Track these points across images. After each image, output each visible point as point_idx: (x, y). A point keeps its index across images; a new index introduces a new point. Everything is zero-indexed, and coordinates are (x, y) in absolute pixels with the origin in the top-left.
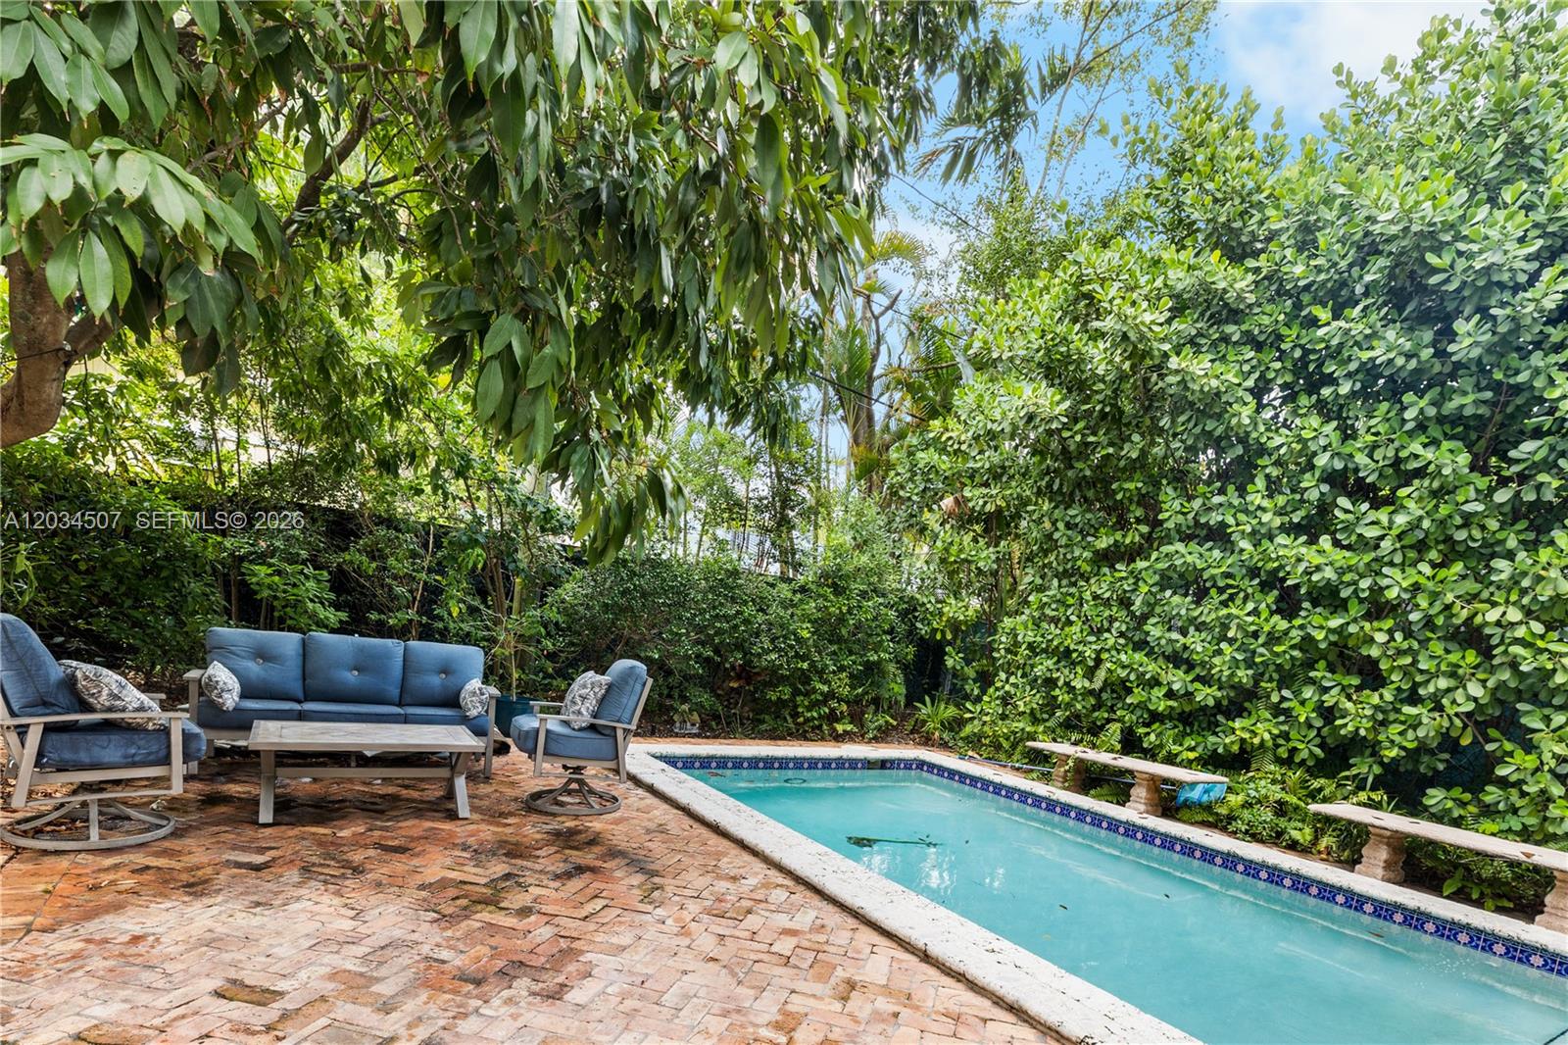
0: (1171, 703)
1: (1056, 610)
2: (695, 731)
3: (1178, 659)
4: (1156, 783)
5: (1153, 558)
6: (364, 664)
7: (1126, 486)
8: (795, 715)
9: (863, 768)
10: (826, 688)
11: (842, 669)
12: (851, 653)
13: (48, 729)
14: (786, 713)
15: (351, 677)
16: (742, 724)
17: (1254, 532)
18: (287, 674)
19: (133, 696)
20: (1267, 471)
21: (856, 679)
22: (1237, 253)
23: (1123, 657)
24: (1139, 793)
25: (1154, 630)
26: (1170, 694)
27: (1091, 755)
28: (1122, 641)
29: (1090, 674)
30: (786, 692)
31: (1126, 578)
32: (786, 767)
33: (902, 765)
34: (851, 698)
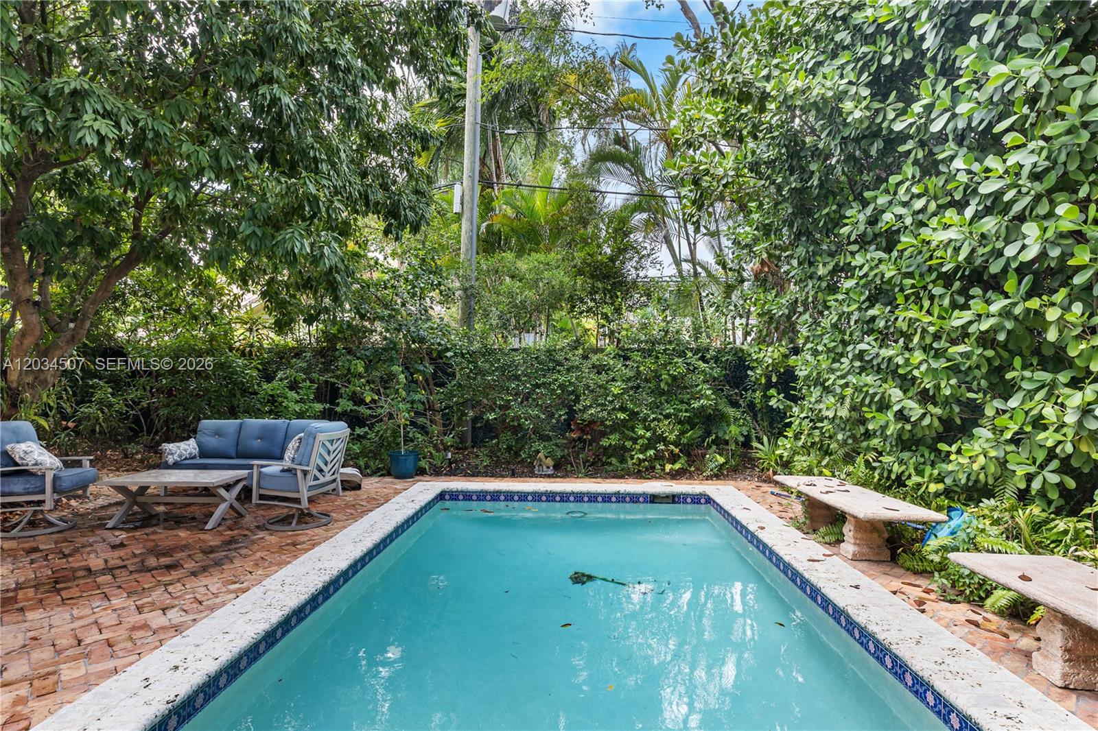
2: (550, 472)
6: (264, 435)
8: (631, 458)
9: (646, 502)
10: (649, 434)
11: (666, 416)
15: (257, 444)
18: (228, 444)
21: (684, 425)
30: (614, 439)
32: (568, 501)
33: (689, 500)
34: (684, 440)
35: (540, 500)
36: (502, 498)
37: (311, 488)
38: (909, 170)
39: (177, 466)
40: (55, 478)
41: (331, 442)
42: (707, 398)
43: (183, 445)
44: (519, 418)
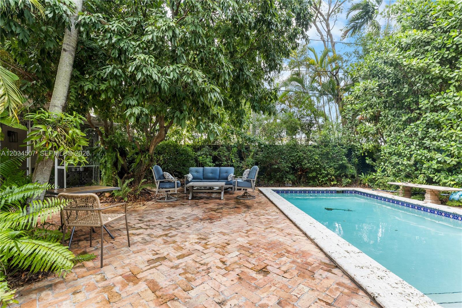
0: (439, 165)
1: (395, 141)
2: (291, 185)
3: (439, 150)
4: (433, 192)
5: (421, 119)
6: (213, 172)
7: (407, 100)
8: (319, 180)
9: (335, 193)
10: (326, 172)
11: (331, 167)
12: (334, 162)
13: (160, 182)
14: (316, 180)
15: (210, 175)
16: (303, 183)
17: (454, 104)
18: (200, 175)
19: (171, 177)
20: (454, 84)
21: (336, 169)
22: (425, 27)
23: (419, 152)
24: (427, 196)
25: (427, 142)
26: (439, 162)
27: (411, 185)
28: (418, 147)
29: (409, 159)
30: (314, 174)
31: (414, 128)
33: (349, 192)
34: (336, 174)
36: (289, 192)
38: (452, 88)
42: (344, 160)
44: (285, 167)
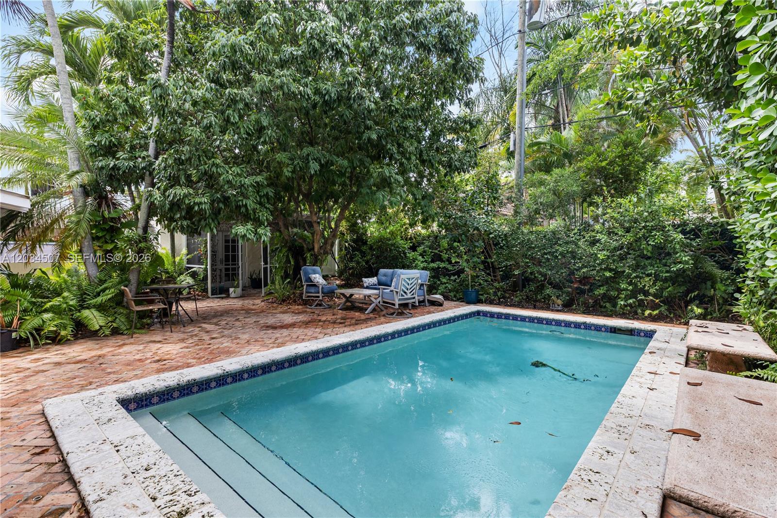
2: (560, 308)
16: (583, 306)
30: (603, 289)
32: (551, 324)
33: (642, 334)
34: (664, 294)
35: (533, 322)
37: (400, 300)
39: (367, 288)
40: (322, 288)
41: (409, 279)
42: (686, 263)
43: (370, 279)
